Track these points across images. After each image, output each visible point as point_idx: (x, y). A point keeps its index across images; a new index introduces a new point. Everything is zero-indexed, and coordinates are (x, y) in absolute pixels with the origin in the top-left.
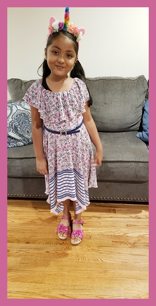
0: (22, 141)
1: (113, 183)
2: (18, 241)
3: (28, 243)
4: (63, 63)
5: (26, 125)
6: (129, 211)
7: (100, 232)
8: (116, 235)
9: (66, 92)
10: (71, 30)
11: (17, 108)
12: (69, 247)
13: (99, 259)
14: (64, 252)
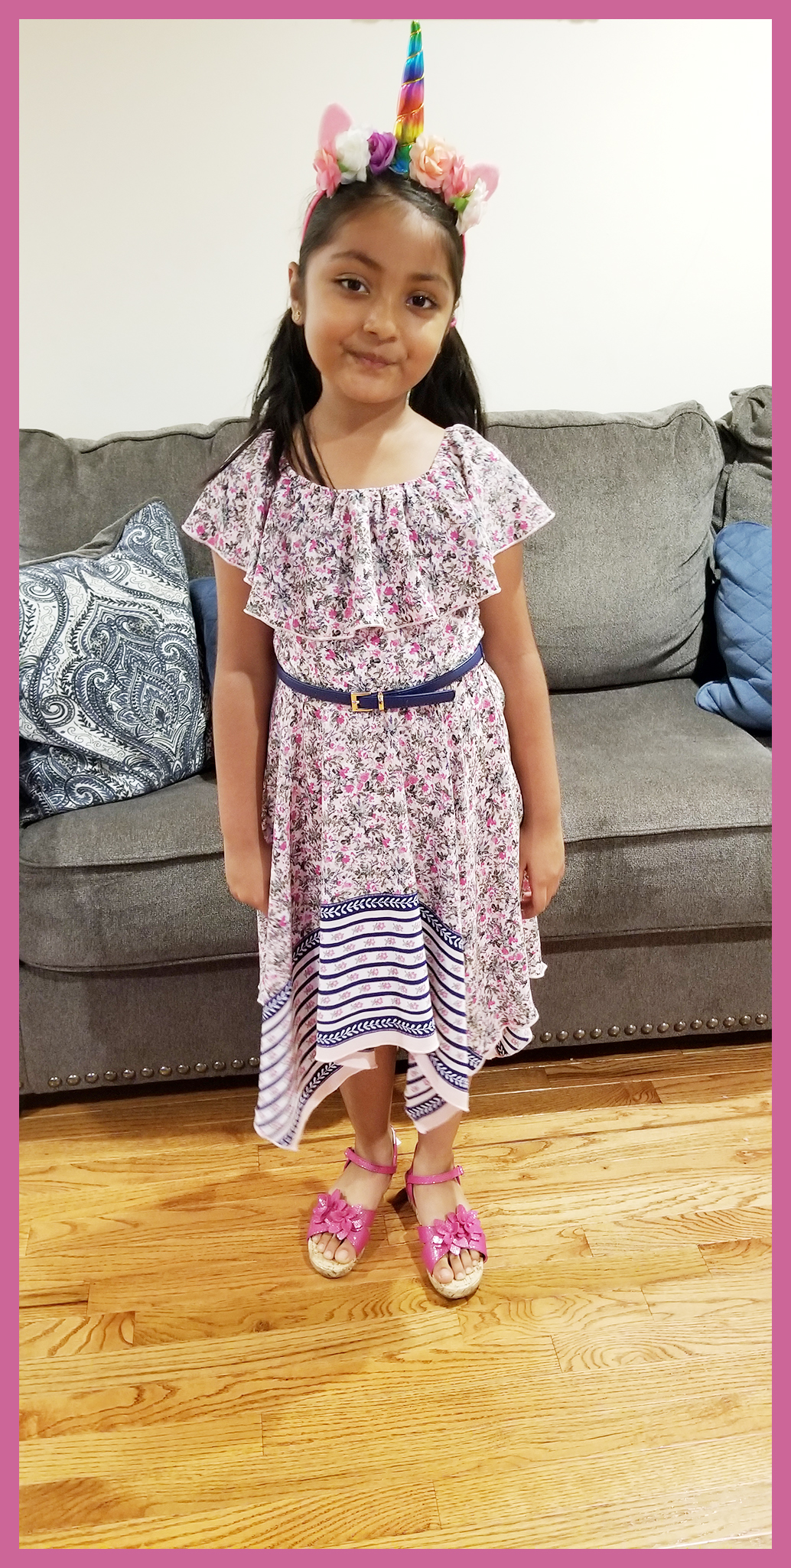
0: (137, 769)
1: (641, 950)
2: (206, 1327)
3: (264, 1326)
4: (392, 339)
5: (149, 682)
6: (718, 1083)
7: (623, 1206)
8: (708, 1209)
9: (399, 490)
10: (430, 173)
11: (87, 587)
12: (494, 1315)
13: (671, 1350)
14: (479, 1341)
